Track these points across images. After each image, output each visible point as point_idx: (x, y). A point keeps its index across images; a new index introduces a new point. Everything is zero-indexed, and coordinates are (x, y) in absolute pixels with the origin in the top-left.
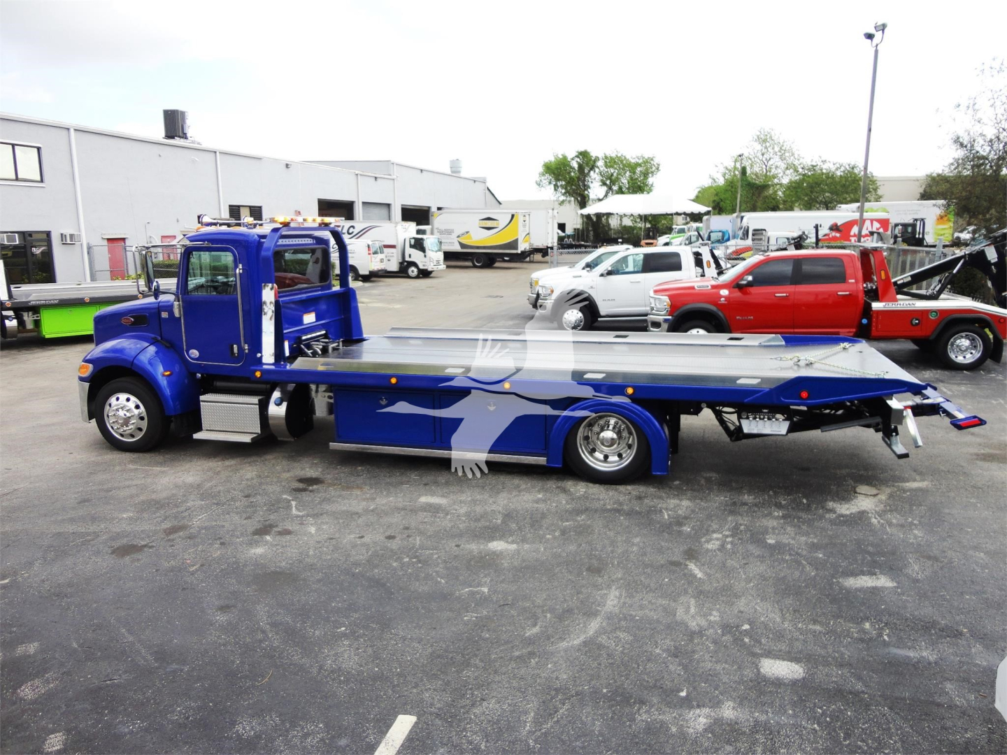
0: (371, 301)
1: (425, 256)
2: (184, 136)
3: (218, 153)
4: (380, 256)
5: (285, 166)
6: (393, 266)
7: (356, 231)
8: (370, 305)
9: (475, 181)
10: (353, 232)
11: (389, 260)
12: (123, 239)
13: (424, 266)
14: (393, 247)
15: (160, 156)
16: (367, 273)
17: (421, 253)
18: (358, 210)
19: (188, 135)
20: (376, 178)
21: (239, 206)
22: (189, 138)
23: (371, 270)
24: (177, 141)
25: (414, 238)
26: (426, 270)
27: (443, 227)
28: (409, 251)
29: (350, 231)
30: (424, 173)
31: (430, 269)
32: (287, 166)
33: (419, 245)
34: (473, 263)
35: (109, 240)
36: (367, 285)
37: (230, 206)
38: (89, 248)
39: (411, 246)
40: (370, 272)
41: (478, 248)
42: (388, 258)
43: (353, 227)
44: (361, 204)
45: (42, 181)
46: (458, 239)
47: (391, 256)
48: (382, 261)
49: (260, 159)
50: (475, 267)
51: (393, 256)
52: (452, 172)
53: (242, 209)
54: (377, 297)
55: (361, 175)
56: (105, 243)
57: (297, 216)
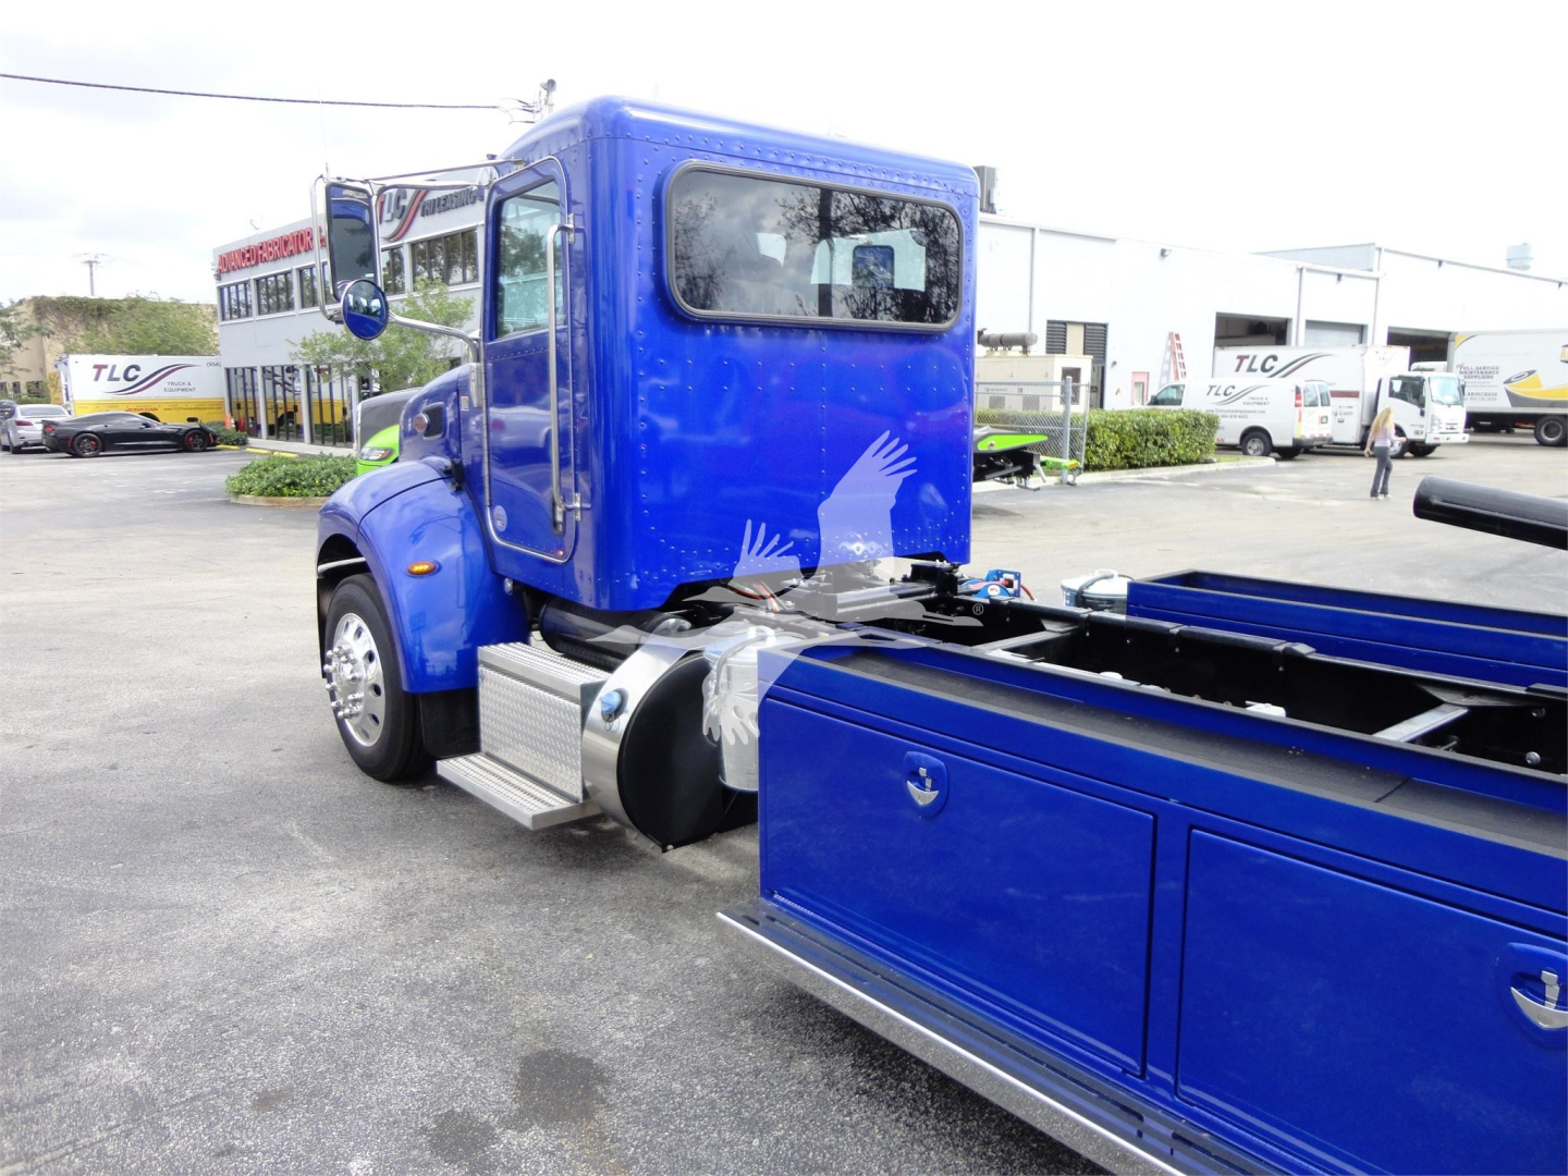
0: (1273, 490)
1: (1422, 414)
2: (990, 210)
4: (1320, 411)
5: (1159, 254)
6: (1350, 434)
7: (1278, 365)
8: (1269, 497)
10: (1272, 368)
11: (1341, 421)
13: (1417, 433)
14: (1355, 395)
16: (1289, 443)
17: (1417, 410)
18: (1297, 332)
19: (997, 207)
20: (1339, 276)
21: (1065, 323)
22: (998, 212)
23: (1297, 436)
25: (1400, 378)
26: (1423, 442)
27: (1472, 364)
28: (1386, 402)
29: (1267, 366)
30: (1446, 266)
31: (1429, 441)
32: (1163, 252)
33: (1412, 391)
34: (1537, 436)
36: (1283, 464)
37: (1049, 322)
39: (1392, 394)
40: (1294, 440)
41: (1553, 404)
42: (1339, 417)
43: (1275, 358)
44: (1303, 324)
46: (1509, 387)
47: (1346, 414)
48: (1323, 420)
50: (1543, 444)
51: (1350, 413)
52: (1512, 266)
53: (1070, 329)
54: (1296, 485)
55: (1309, 270)
57: (1173, 343)
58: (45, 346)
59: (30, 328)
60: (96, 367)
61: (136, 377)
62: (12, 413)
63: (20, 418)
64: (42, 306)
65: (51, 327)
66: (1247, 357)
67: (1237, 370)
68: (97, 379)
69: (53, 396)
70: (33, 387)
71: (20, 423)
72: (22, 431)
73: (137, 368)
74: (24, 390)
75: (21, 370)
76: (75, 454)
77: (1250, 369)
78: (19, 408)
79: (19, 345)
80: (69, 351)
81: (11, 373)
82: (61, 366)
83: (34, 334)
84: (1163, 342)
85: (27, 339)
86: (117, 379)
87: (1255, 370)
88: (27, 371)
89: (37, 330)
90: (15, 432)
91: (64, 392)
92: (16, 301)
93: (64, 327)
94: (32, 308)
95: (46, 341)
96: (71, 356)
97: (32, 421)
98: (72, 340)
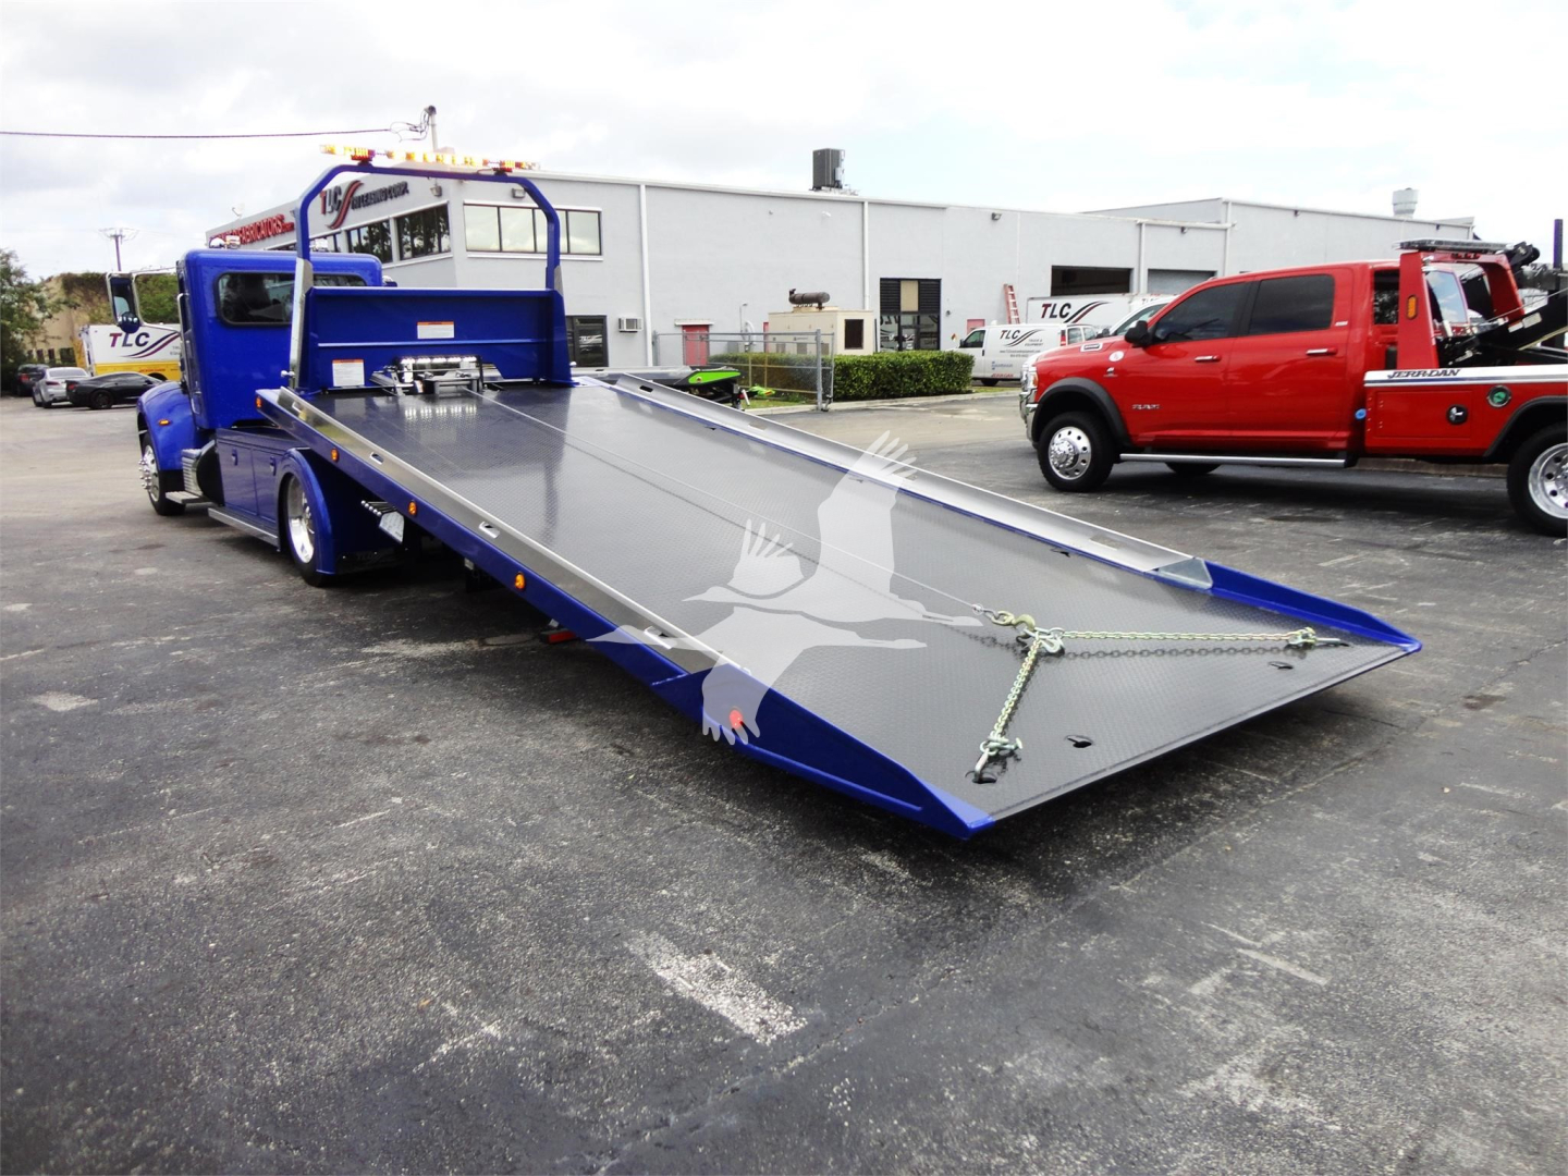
2: (837, 185)
3: (866, 205)
5: (990, 217)
7: (1072, 312)
9: (1438, 226)
10: (1067, 314)
12: (706, 327)
15: (770, 213)
18: (1140, 280)
19: (843, 183)
20: (1183, 229)
21: (899, 281)
22: (844, 187)
24: (825, 193)
29: (1064, 313)
30: (1301, 215)
32: (994, 216)
35: (684, 327)
37: (882, 279)
38: (655, 337)
43: (1069, 305)
44: (1145, 274)
45: (600, 254)
49: (944, 209)
52: (1397, 212)
53: (903, 284)
55: (1149, 225)
56: (680, 331)
57: (1006, 293)
58: (74, 317)
59: (59, 302)
60: (111, 335)
61: (146, 343)
62: (43, 375)
63: (49, 378)
64: (70, 282)
65: (78, 301)
66: (1050, 305)
67: (1043, 316)
68: (113, 345)
69: (78, 362)
70: (65, 354)
71: (49, 383)
72: (51, 390)
73: (147, 335)
74: (57, 356)
75: (53, 338)
76: (94, 406)
77: (1052, 316)
78: (49, 371)
79: (50, 317)
80: (94, 321)
81: (44, 341)
82: (84, 335)
83: (63, 306)
84: (998, 292)
85: (57, 312)
86: (131, 345)
87: (1055, 316)
88: (59, 338)
89: (65, 303)
90: (46, 390)
91: (87, 357)
92: (45, 278)
93: (89, 300)
94: (61, 283)
95: (75, 313)
96: (92, 327)
97: (60, 381)
98: (96, 311)
